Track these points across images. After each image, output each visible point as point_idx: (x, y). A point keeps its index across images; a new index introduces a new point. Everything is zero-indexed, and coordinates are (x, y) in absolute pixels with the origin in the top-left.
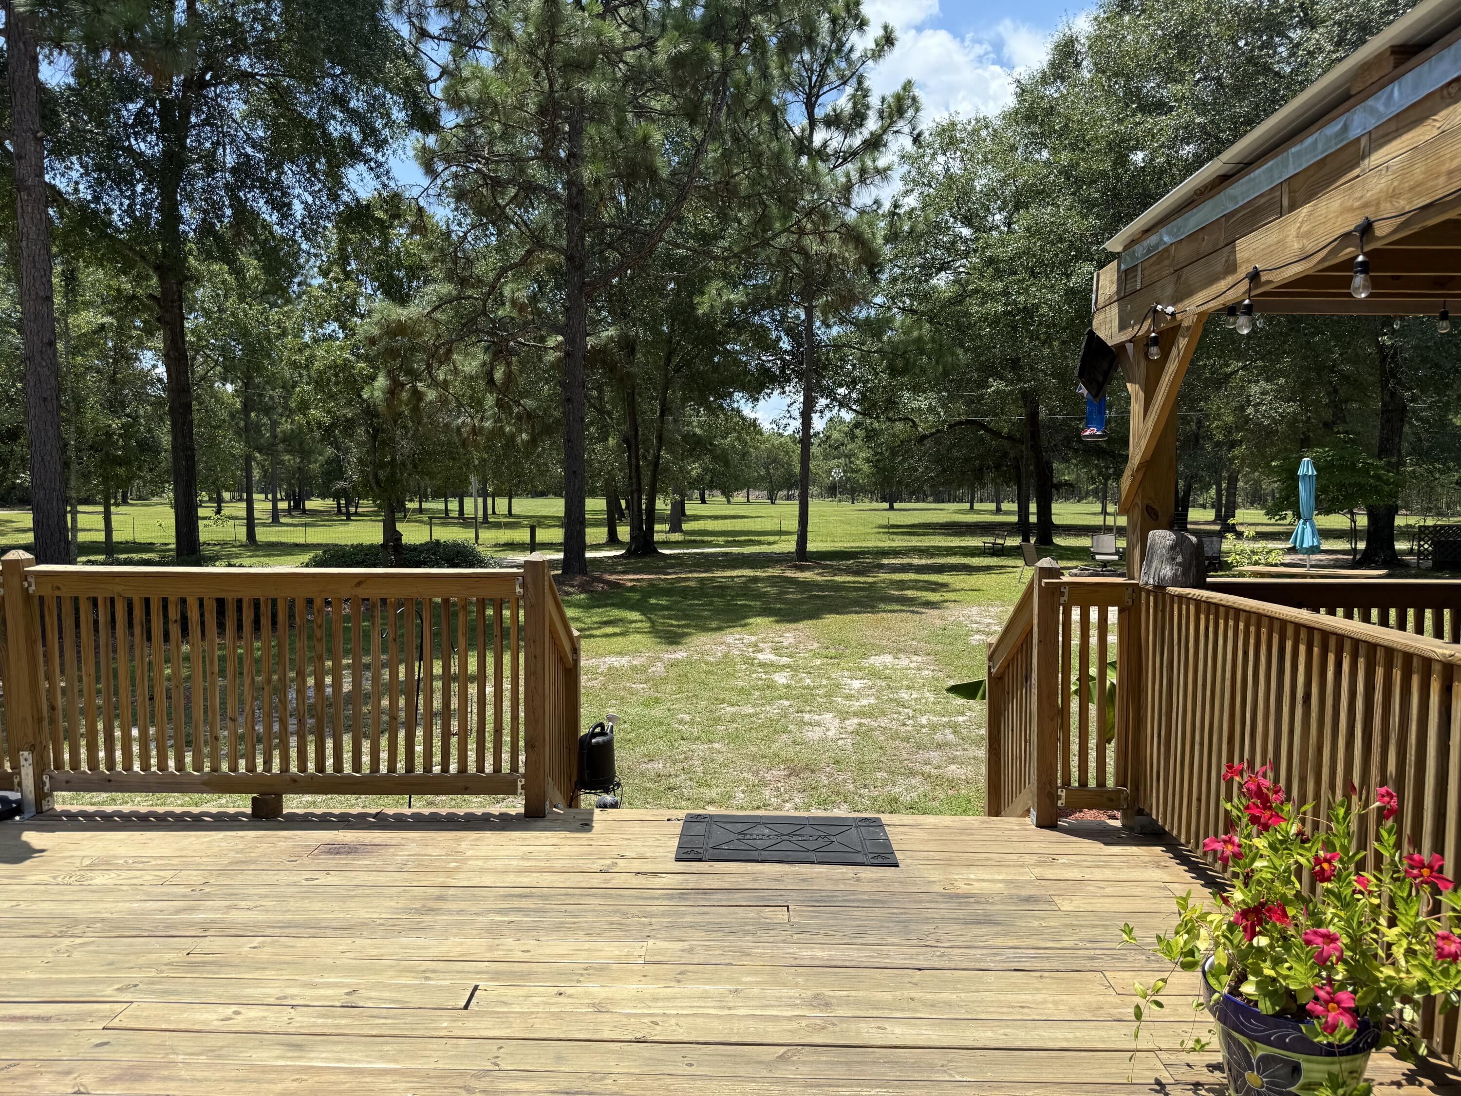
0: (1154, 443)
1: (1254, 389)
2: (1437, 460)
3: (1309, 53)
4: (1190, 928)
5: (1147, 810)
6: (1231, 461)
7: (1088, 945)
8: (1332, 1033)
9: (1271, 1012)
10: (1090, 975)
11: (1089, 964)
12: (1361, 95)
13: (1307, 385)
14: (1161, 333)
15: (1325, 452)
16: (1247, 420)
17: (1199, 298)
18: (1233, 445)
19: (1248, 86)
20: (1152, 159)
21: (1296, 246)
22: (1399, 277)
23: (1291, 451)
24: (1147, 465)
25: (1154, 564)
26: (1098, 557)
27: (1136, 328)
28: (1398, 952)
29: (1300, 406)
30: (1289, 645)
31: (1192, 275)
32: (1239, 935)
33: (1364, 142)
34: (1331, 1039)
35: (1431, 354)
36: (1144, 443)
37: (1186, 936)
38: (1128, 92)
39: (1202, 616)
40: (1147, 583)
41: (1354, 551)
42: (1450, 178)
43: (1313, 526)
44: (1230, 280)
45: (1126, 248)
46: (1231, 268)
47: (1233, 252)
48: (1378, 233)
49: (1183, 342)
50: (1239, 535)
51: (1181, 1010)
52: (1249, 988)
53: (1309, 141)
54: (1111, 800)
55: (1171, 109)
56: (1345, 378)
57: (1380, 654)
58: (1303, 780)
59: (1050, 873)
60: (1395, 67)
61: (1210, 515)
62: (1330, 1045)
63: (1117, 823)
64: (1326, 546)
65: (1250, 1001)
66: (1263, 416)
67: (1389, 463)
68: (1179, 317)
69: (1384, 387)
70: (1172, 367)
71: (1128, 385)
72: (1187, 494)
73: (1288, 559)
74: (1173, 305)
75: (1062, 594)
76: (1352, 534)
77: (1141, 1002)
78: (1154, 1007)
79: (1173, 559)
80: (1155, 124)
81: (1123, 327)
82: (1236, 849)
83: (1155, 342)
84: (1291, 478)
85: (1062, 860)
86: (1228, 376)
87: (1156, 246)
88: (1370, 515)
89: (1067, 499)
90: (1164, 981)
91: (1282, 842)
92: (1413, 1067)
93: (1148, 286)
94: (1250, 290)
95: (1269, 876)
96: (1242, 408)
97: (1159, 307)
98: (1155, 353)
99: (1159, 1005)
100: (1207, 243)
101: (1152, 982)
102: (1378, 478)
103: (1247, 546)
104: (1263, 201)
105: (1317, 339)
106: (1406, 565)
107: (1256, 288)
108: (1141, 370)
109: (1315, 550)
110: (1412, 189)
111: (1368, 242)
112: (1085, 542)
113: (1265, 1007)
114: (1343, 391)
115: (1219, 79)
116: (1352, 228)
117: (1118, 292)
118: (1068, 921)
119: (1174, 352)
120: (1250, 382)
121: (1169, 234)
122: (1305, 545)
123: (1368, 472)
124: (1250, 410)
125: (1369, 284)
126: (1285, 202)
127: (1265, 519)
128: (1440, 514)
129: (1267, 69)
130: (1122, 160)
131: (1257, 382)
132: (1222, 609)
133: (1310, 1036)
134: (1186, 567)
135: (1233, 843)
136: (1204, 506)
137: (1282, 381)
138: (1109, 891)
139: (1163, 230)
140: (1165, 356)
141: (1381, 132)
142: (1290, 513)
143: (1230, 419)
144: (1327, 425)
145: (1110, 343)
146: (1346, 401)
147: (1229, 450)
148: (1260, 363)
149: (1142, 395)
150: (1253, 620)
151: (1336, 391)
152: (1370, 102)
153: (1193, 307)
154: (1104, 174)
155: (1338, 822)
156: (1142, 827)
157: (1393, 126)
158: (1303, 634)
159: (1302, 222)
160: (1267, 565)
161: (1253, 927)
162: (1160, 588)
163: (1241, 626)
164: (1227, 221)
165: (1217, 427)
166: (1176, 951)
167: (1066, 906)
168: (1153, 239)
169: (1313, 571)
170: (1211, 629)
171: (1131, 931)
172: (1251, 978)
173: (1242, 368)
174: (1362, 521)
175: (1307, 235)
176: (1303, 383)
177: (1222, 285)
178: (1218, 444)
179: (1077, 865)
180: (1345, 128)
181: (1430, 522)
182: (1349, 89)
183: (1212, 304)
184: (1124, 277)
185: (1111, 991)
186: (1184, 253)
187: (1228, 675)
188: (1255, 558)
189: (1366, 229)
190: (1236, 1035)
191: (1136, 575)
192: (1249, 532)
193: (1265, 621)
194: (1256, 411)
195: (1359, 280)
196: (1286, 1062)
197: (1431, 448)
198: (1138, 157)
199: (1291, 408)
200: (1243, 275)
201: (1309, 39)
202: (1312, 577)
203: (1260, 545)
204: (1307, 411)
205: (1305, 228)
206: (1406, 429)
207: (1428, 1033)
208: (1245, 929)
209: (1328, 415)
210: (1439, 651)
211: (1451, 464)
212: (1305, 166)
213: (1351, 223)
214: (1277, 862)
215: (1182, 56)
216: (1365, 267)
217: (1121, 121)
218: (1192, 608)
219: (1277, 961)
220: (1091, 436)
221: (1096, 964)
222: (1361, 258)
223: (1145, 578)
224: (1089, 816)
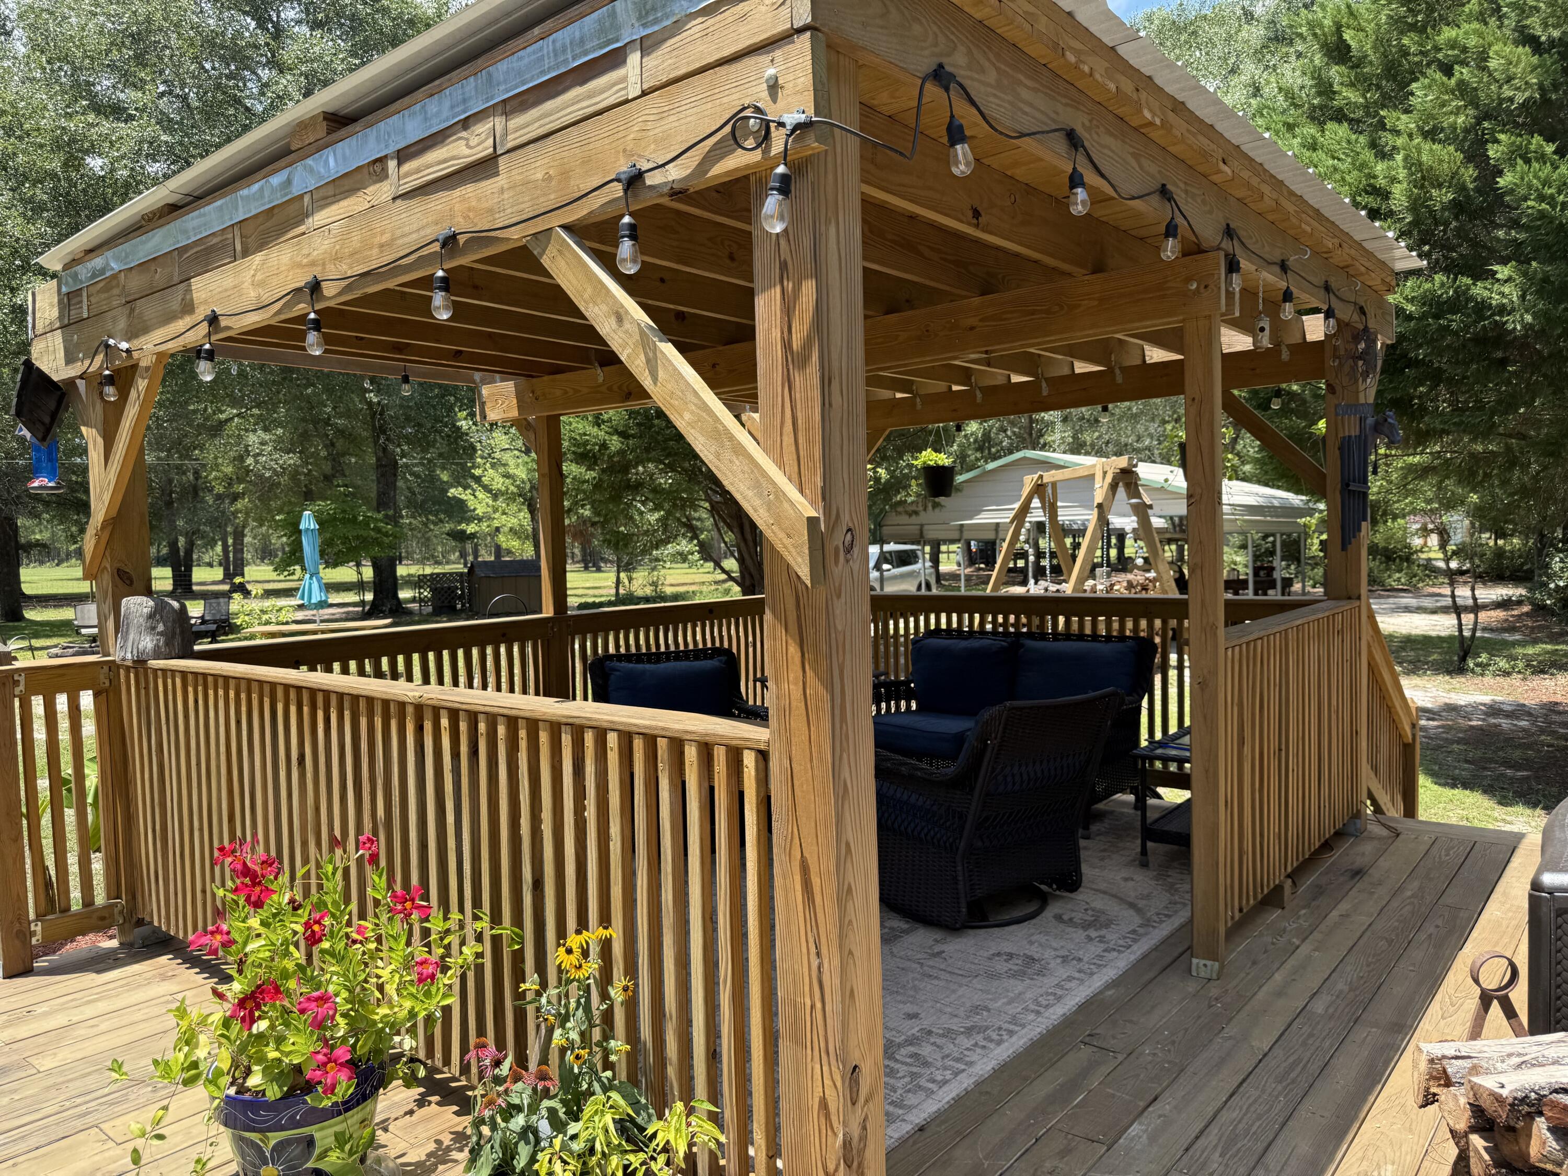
0: (120, 497)
1: (252, 439)
2: (430, 513)
3: (279, 97)
4: (189, 1040)
5: (147, 919)
6: (235, 514)
7: (79, 1101)
8: (332, 1092)
9: (279, 1096)
10: (81, 1136)
11: (79, 1124)
12: (300, 153)
13: (305, 437)
14: (117, 372)
15: (326, 506)
16: (248, 471)
17: (158, 335)
18: (235, 497)
19: (218, 114)
20: (112, 170)
21: (253, 294)
22: (362, 338)
23: (295, 504)
24: (114, 523)
25: (131, 637)
26: (84, 631)
27: (87, 363)
28: (391, 989)
29: (301, 458)
30: (280, 707)
31: (149, 309)
32: (236, 1026)
33: (307, 199)
34: (334, 1099)
35: (413, 414)
36: (107, 497)
37: (186, 1049)
38: (76, 85)
39: (190, 689)
40: (124, 659)
41: (363, 603)
42: (382, 252)
43: (319, 581)
44: (188, 321)
45: (66, 267)
46: (188, 308)
47: (189, 290)
48: (327, 293)
49: (142, 384)
50: (246, 593)
51: (195, 1131)
52: (254, 1081)
53: (256, 187)
54: (103, 918)
55: (131, 118)
56: (341, 432)
57: (362, 704)
58: (305, 844)
59: (23, 1031)
60: (328, 134)
61: (218, 573)
62: (335, 1104)
63: (114, 943)
64: (335, 598)
65: (257, 1093)
66: (264, 468)
67: (386, 516)
68: (135, 355)
69: (376, 442)
70: (131, 412)
71: (83, 429)
72: (189, 552)
73: (300, 615)
74: (128, 340)
75: (16, 683)
76: (360, 586)
77: (139, 1143)
78: (155, 1142)
79: (153, 628)
80: (114, 130)
81: (70, 359)
82: (225, 937)
83: (110, 380)
84: (295, 530)
85: (40, 1009)
86: (222, 424)
87: (103, 271)
88: (376, 567)
89: (42, 563)
90: (165, 1108)
91: (275, 916)
92: (422, 1090)
93: (97, 316)
94: (209, 334)
95: (268, 954)
96: (241, 458)
97: (111, 342)
98: (111, 393)
99: (160, 1137)
100: (160, 276)
101: (151, 1115)
102: (378, 530)
103: (255, 605)
104: (215, 241)
105: (309, 391)
106: (410, 612)
107: (216, 333)
108: (97, 412)
109: (323, 604)
110: (352, 255)
111: (318, 301)
112: (66, 614)
113: (273, 1092)
114: (340, 444)
115: (185, 98)
116: (302, 284)
117: (60, 318)
118: (50, 1081)
119: (133, 394)
120: (247, 430)
121: (117, 259)
122: (313, 601)
123: (368, 525)
124: (250, 461)
125: (322, 340)
126: (238, 247)
127: (274, 576)
128: (438, 563)
129: (238, 101)
130: (73, 162)
131: (255, 431)
132: (210, 679)
133: (316, 1104)
134: (169, 637)
135: (221, 933)
136: (210, 565)
137: (280, 431)
138: (104, 1027)
139: (109, 254)
140: (124, 396)
141: (321, 193)
142: (297, 567)
143: (229, 470)
144: (327, 478)
145: (55, 378)
146: (344, 455)
147: (232, 503)
148: (256, 411)
149: (100, 441)
150: (243, 685)
151: (333, 444)
152: (309, 161)
153: (150, 346)
154: (53, 176)
155: (328, 880)
156: (144, 939)
157: (330, 191)
158: (293, 694)
159: (256, 270)
160: (278, 624)
161: (251, 1013)
162: (140, 663)
163: (232, 694)
164: (180, 255)
165: (216, 478)
166: (176, 1068)
167: (46, 1063)
168: (97, 262)
169: (324, 626)
170: (201, 702)
171: (120, 1067)
172: (255, 1068)
173: (238, 415)
174: (368, 573)
175: (262, 284)
176: (301, 435)
177: (181, 325)
178: (219, 497)
179: (62, 1009)
180: (289, 182)
181: (428, 570)
182: (288, 144)
183: (170, 345)
184: (68, 301)
185: (111, 1144)
186: (135, 283)
187: (223, 749)
188: (265, 617)
189: (315, 287)
190: (247, 1135)
191: (112, 651)
192: (255, 589)
193: (255, 687)
194: (257, 462)
195: (312, 337)
196: (298, 1140)
197: (424, 502)
198: (95, 164)
199: (291, 459)
200: (201, 317)
201: (277, 83)
202: (323, 632)
203: (268, 603)
204: (307, 463)
205: (259, 277)
206: (400, 484)
207: (430, 1053)
208: (243, 1019)
209: (327, 468)
210: (410, 694)
211: (442, 516)
212: (254, 212)
213: (301, 279)
214: (273, 937)
215: (140, 59)
216: (317, 325)
217: (69, 116)
218: (178, 681)
219: (280, 1040)
220: (40, 488)
221: (90, 1119)
222: (312, 316)
223: (122, 652)
224: (84, 944)
